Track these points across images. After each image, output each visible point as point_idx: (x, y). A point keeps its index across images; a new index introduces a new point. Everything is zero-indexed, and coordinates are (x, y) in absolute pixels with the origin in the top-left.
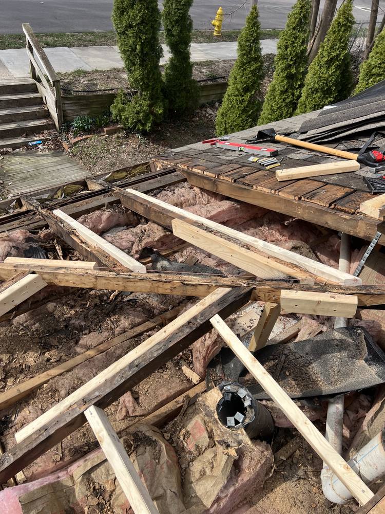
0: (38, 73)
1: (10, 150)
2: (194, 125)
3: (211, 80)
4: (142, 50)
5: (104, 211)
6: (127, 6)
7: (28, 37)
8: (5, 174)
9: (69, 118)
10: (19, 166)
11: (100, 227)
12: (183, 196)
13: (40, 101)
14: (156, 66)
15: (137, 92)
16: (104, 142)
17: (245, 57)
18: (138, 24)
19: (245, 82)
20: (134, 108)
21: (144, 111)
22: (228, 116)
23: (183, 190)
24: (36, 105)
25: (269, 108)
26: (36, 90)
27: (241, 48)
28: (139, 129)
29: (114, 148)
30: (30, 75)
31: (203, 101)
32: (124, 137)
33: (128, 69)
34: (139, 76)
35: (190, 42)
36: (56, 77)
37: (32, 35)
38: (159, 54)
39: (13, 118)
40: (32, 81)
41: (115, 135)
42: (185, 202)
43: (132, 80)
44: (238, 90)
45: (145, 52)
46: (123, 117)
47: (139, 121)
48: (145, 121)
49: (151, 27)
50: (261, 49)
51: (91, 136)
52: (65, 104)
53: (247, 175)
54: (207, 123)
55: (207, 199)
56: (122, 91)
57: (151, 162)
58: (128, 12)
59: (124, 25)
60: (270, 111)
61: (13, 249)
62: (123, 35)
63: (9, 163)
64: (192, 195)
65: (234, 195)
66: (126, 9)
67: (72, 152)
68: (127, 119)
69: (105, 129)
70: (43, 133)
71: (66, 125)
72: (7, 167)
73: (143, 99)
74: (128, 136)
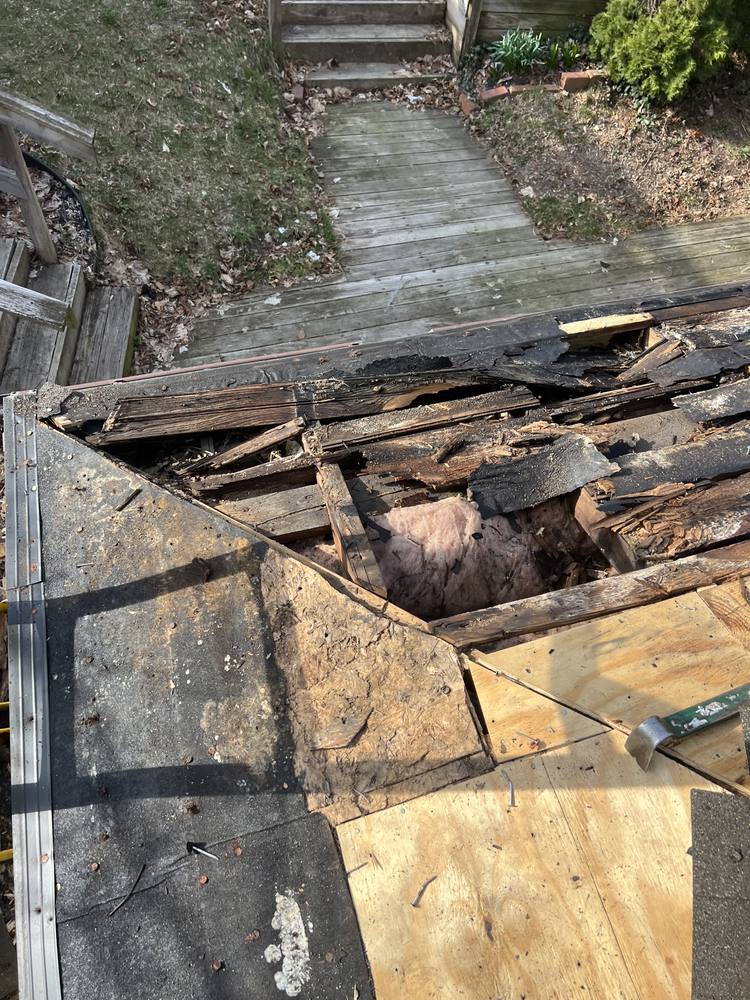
1: (345, 93)
9: (487, 34)
10: (359, 137)
16: (554, 109)
20: (657, 32)
21: (680, 44)
28: (645, 89)
32: (602, 103)
39: (367, 15)
41: (585, 95)
46: (617, 51)
47: (657, 69)
48: (669, 72)
51: (529, 87)
63: (341, 126)
67: (477, 123)
68: (626, 58)
69: (566, 76)
70: (421, 62)
71: (478, 48)
72: (335, 137)
73: (685, 13)
74: (612, 103)
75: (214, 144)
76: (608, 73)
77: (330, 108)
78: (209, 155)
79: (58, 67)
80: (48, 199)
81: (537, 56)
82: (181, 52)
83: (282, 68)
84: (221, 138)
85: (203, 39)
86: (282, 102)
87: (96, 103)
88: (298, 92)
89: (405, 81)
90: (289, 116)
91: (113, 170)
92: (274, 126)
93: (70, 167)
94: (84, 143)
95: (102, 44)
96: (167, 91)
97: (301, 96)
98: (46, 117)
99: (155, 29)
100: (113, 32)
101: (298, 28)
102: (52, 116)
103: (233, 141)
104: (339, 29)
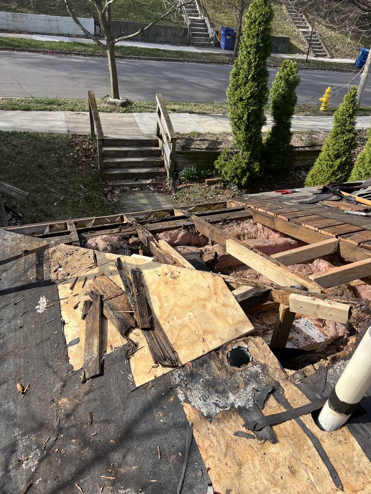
0: (162, 132)
1: (128, 188)
2: (287, 183)
3: (310, 147)
4: (248, 119)
5: (181, 230)
6: (241, 84)
7: (159, 105)
8: (120, 206)
9: (178, 169)
10: (132, 201)
11: (175, 242)
12: (247, 229)
13: (159, 154)
14: (259, 132)
15: (239, 152)
16: (203, 190)
17: (339, 128)
18: (248, 99)
19: (337, 150)
20: (234, 164)
21: (242, 167)
22: (317, 178)
23: (247, 225)
24: (154, 156)
25: (357, 174)
26: (157, 145)
27: (337, 121)
28: (235, 183)
29: (211, 196)
30: (156, 133)
31: (298, 164)
32: (221, 188)
33: (234, 133)
34: (243, 139)
35: (293, 114)
36: (174, 135)
37: (162, 102)
38: (263, 122)
39: (136, 165)
40: (156, 137)
41: (214, 186)
42: (248, 234)
43: (236, 142)
44: (329, 155)
45: (251, 120)
46: (223, 171)
47: (237, 176)
48: (241, 176)
49: (259, 101)
50: (355, 123)
51: (194, 184)
52: (177, 157)
53: (300, 217)
54: (299, 184)
55: (267, 235)
56: (226, 150)
57: (228, 202)
58: (241, 89)
59: (236, 98)
60: (358, 176)
61: (109, 246)
62: (234, 105)
63: (126, 198)
64: (254, 230)
65: (287, 232)
66: (239, 87)
67: (176, 196)
68: (226, 173)
69: (206, 180)
70: (156, 179)
71: (175, 173)
72: (123, 202)
73: (243, 158)
74: (224, 188)
75: (75, 203)
76: (222, 179)
77: (122, 193)
78: (74, 206)
79: (20, 180)
80: (11, 220)
81: (195, 174)
82: (65, 176)
83: (104, 181)
84: (78, 201)
85: (75, 172)
86: (103, 192)
87: (32, 191)
88: (110, 188)
89: (150, 184)
90: (106, 195)
91: (36, 211)
92: (99, 198)
93: (20, 210)
94: (25, 196)
95: (36, 173)
96: (60, 187)
97: (110, 189)
98: (12, 188)
99: (57, 169)
100: (41, 170)
101: (111, 169)
102: (14, 188)
103: (83, 202)
104: (126, 169)
